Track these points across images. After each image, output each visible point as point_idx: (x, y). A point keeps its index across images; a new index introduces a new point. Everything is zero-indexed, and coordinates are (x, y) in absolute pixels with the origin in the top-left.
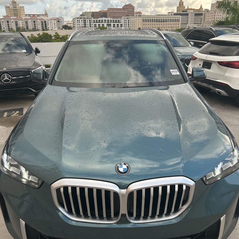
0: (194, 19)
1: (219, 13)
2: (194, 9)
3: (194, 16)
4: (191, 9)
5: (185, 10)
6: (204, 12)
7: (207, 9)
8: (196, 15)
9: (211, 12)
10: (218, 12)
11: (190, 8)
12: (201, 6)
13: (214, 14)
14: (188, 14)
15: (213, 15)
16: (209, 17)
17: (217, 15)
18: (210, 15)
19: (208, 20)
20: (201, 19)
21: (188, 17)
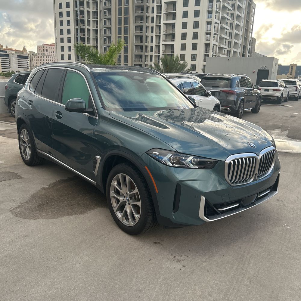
0: (17, 62)
1: (48, 58)
2: (15, 50)
3: (17, 58)
4: (11, 50)
5: (3, 50)
6: (29, 55)
7: (32, 52)
8: (19, 57)
9: (38, 56)
10: (46, 57)
11: (9, 47)
12: (24, 47)
13: (43, 58)
14: (8, 55)
15: (41, 59)
16: (38, 62)
17: (46, 60)
18: (38, 58)
19: (36, 64)
20: (27, 62)
21: (9, 59)
